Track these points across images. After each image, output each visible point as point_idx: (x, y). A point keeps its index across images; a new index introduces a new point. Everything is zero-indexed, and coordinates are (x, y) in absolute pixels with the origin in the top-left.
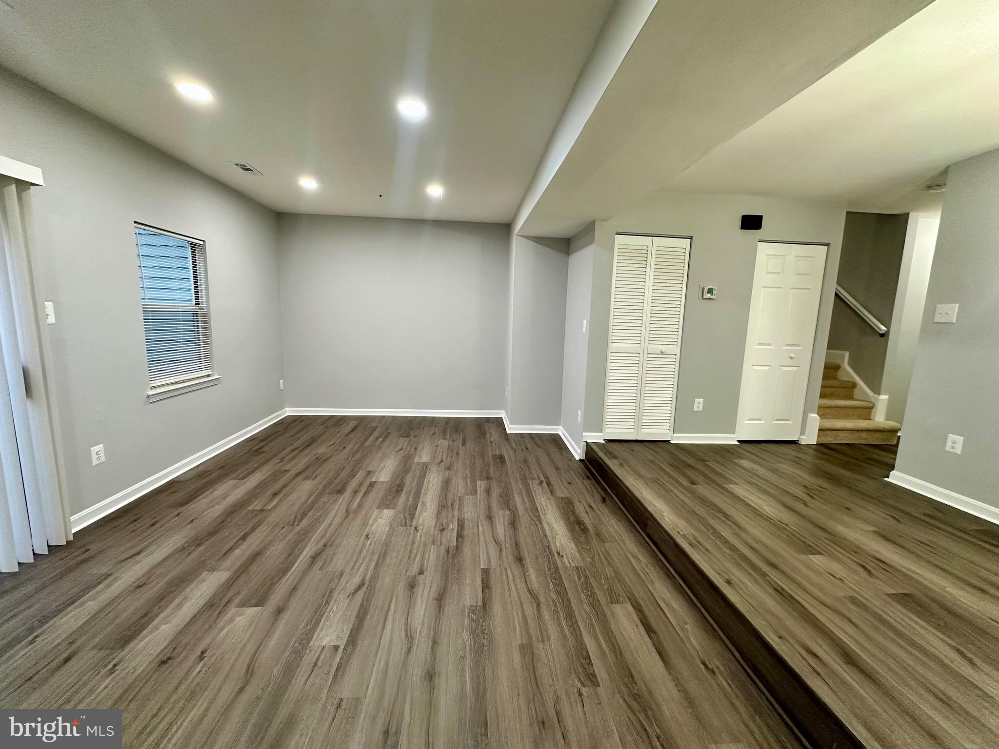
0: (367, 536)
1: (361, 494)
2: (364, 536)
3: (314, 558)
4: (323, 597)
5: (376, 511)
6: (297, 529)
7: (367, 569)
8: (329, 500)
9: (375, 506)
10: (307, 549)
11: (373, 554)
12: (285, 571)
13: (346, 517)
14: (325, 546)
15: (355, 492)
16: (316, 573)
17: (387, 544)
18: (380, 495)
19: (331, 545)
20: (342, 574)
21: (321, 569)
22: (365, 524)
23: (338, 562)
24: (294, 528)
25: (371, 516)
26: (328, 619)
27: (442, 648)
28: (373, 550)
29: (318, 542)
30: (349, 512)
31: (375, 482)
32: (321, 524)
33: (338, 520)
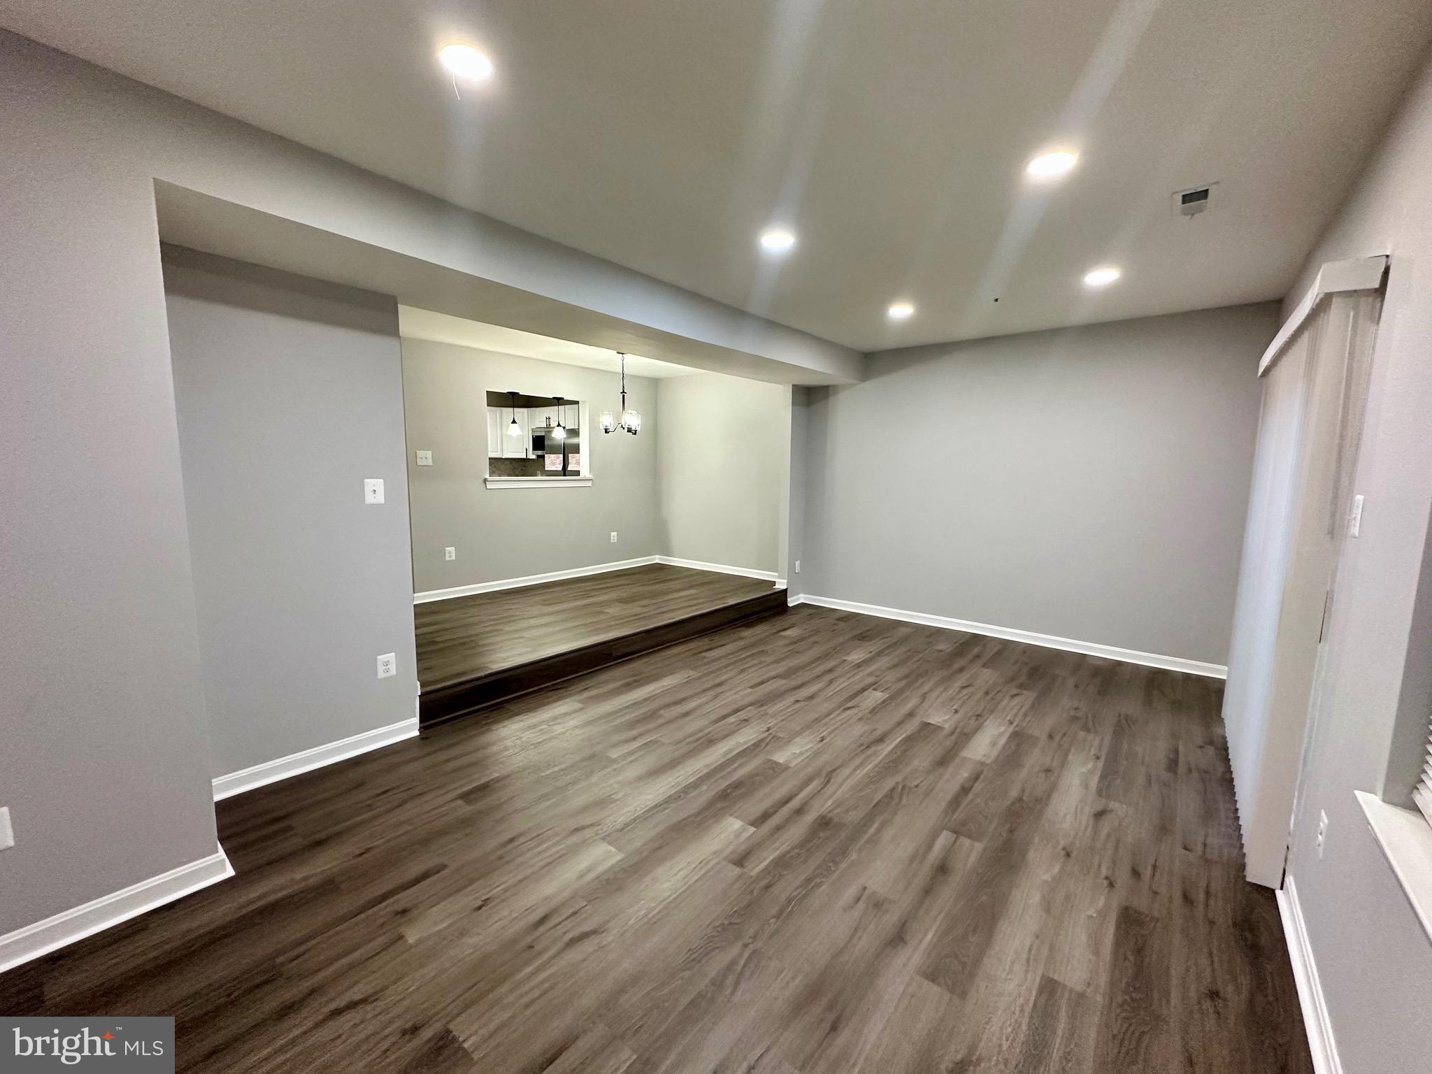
0: (822, 741)
1: (795, 804)
2: (825, 741)
3: (881, 740)
4: (877, 712)
5: (792, 765)
6: (899, 778)
7: (838, 715)
8: (847, 811)
9: (790, 771)
10: (886, 752)
11: (826, 724)
12: (909, 739)
13: (834, 770)
14: (868, 747)
15: (799, 811)
16: (881, 728)
17: (808, 727)
18: (767, 790)
19: (862, 745)
20: (860, 719)
21: (875, 730)
22: (816, 754)
23: (858, 730)
24: (903, 781)
25: (803, 761)
26: (876, 702)
27: (819, 673)
28: (823, 727)
29: (875, 753)
30: (827, 775)
31: (753, 824)
32: (867, 774)
33: (846, 772)
